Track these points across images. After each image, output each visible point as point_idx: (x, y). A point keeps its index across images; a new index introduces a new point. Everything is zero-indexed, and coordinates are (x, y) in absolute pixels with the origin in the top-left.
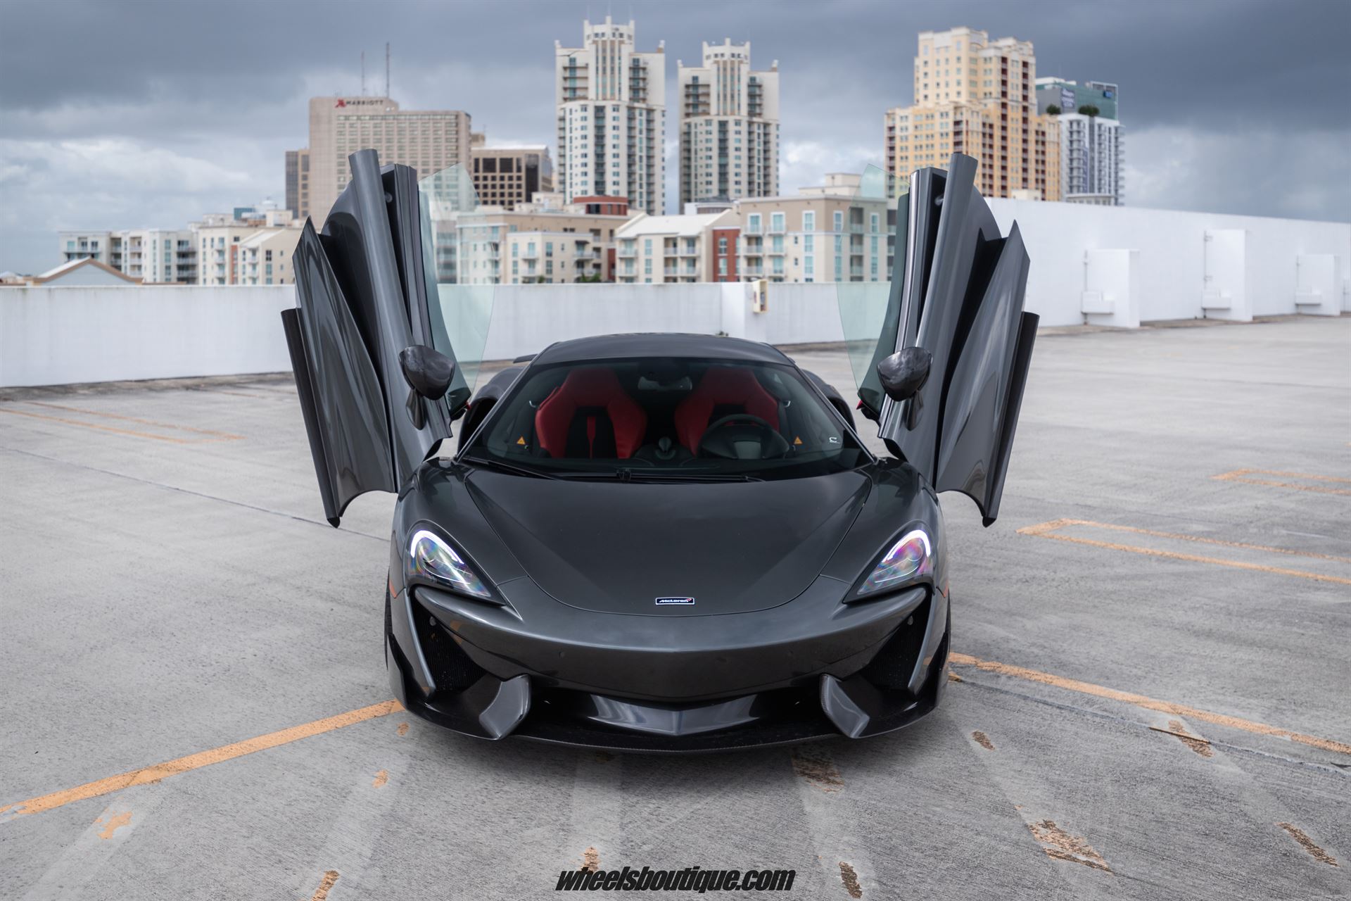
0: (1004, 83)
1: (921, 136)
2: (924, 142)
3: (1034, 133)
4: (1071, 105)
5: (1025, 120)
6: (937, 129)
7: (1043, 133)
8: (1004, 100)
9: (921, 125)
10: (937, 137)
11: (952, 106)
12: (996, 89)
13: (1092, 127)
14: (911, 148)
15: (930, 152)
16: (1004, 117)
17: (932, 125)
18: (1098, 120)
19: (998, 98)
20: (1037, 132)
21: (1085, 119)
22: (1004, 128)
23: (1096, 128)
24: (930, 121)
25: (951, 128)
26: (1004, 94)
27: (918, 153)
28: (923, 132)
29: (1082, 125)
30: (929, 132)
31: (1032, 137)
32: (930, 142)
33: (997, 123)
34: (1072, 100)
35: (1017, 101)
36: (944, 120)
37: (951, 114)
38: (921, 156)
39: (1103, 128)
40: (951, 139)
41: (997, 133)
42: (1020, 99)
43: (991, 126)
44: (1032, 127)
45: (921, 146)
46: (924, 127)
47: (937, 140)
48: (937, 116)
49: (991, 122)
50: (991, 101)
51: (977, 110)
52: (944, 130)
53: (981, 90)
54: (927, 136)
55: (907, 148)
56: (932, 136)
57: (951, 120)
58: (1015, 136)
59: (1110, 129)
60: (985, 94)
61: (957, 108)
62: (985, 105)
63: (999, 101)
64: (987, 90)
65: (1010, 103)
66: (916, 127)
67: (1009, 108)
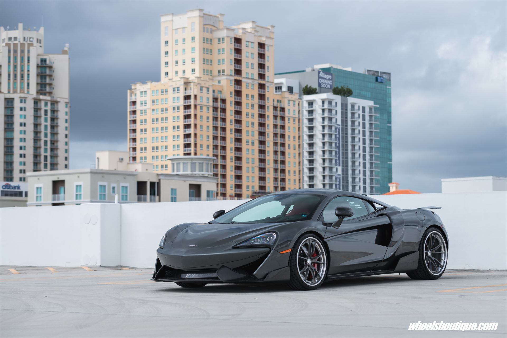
0: (238, 62)
1: (157, 109)
2: (160, 116)
3: (271, 109)
4: (329, 86)
5: (262, 97)
6: (170, 104)
7: (283, 109)
8: (238, 78)
9: (157, 100)
10: (170, 110)
11: (182, 82)
12: (229, 67)
13: (344, 106)
14: (149, 121)
15: (164, 125)
16: (238, 93)
17: (166, 99)
18: (351, 100)
19: (231, 75)
20: (275, 108)
21: (338, 99)
22: (238, 104)
23: (349, 107)
24: (164, 96)
25: (181, 103)
26: (238, 72)
27: (155, 126)
28: (159, 106)
29: (333, 104)
30: (164, 106)
31: (270, 112)
32: (164, 115)
33: (230, 99)
34: (330, 82)
35: (253, 79)
36: (176, 95)
37: (182, 89)
38: (157, 129)
39: (356, 107)
40: (182, 113)
41: (230, 108)
42: (256, 77)
43: (224, 101)
44: (269, 104)
45: (157, 119)
46: (160, 100)
47: (170, 114)
48: (170, 90)
49: (223, 98)
50: (225, 77)
51: (207, 86)
52: (176, 105)
53: (216, 68)
54: (162, 110)
55: (146, 121)
56: (167, 110)
57: (181, 94)
58: (250, 111)
59: (364, 108)
60: (219, 72)
61: (187, 83)
62: (219, 82)
63: (233, 78)
64: (221, 67)
65: (244, 81)
66: (153, 102)
67: (244, 85)
